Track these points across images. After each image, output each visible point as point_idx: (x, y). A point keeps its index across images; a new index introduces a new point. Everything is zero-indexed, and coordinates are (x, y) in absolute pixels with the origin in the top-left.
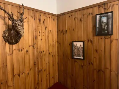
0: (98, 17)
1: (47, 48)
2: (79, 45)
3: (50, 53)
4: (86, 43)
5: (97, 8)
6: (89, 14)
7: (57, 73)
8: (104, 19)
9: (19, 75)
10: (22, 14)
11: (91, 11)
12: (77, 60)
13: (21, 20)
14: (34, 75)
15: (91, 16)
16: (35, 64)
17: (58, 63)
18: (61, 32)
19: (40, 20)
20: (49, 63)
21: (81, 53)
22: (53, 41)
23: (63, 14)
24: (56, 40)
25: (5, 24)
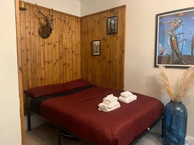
0: (109, 19)
1: (71, 47)
2: (97, 43)
3: (73, 52)
4: (102, 41)
5: (109, 13)
6: (104, 18)
7: (80, 71)
8: (113, 22)
9: (48, 63)
10: (52, 16)
11: (105, 14)
12: (95, 57)
13: (52, 20)
14: (60, 67)
15: (105, 19)
16: (60, 57)
17: (81, 62)
18: (84, 33)
19: (65, 21)
20: (72, 60)
21: (98, 50)
22: (77, 41)
23: (86, 17)
24: (80, 40)
25: (40, 23)
